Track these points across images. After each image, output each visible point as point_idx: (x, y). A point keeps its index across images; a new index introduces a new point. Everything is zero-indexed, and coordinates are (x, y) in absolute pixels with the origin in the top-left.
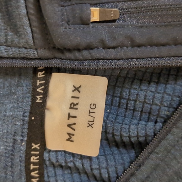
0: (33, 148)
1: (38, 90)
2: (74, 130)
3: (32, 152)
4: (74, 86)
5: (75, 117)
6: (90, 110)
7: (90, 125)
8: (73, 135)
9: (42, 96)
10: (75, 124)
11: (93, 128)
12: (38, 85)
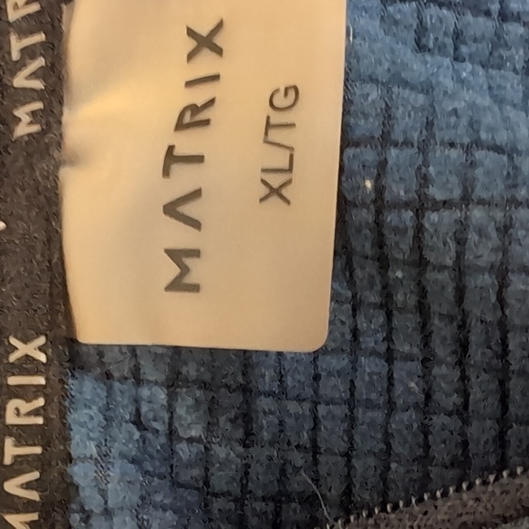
0: (13, 358)
1: (20, 81)
2: (196, 224)
3: (13, 381)
4: (191, 33)
5: (199, 159)
6: (268, 118)
7: (275, 192)
8: (195, 253)
9: (38, 105)
10: (197, 194)
11: (288, 202)
12: (15, 56)
